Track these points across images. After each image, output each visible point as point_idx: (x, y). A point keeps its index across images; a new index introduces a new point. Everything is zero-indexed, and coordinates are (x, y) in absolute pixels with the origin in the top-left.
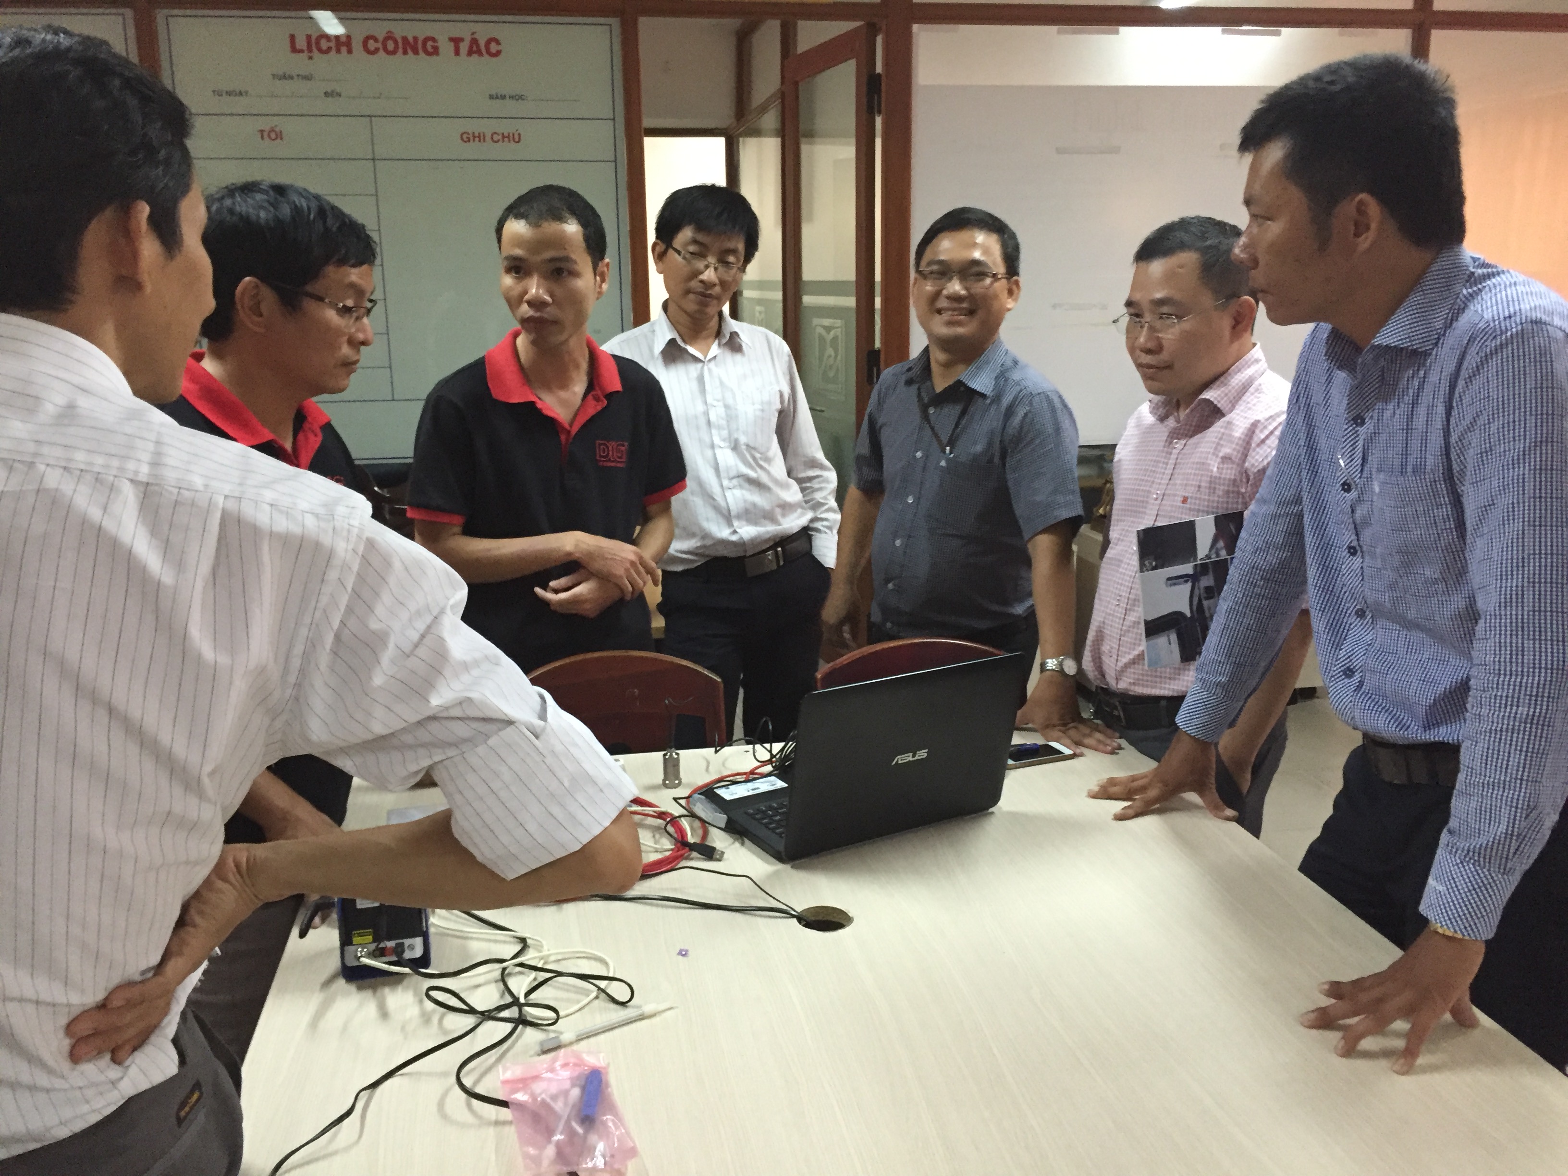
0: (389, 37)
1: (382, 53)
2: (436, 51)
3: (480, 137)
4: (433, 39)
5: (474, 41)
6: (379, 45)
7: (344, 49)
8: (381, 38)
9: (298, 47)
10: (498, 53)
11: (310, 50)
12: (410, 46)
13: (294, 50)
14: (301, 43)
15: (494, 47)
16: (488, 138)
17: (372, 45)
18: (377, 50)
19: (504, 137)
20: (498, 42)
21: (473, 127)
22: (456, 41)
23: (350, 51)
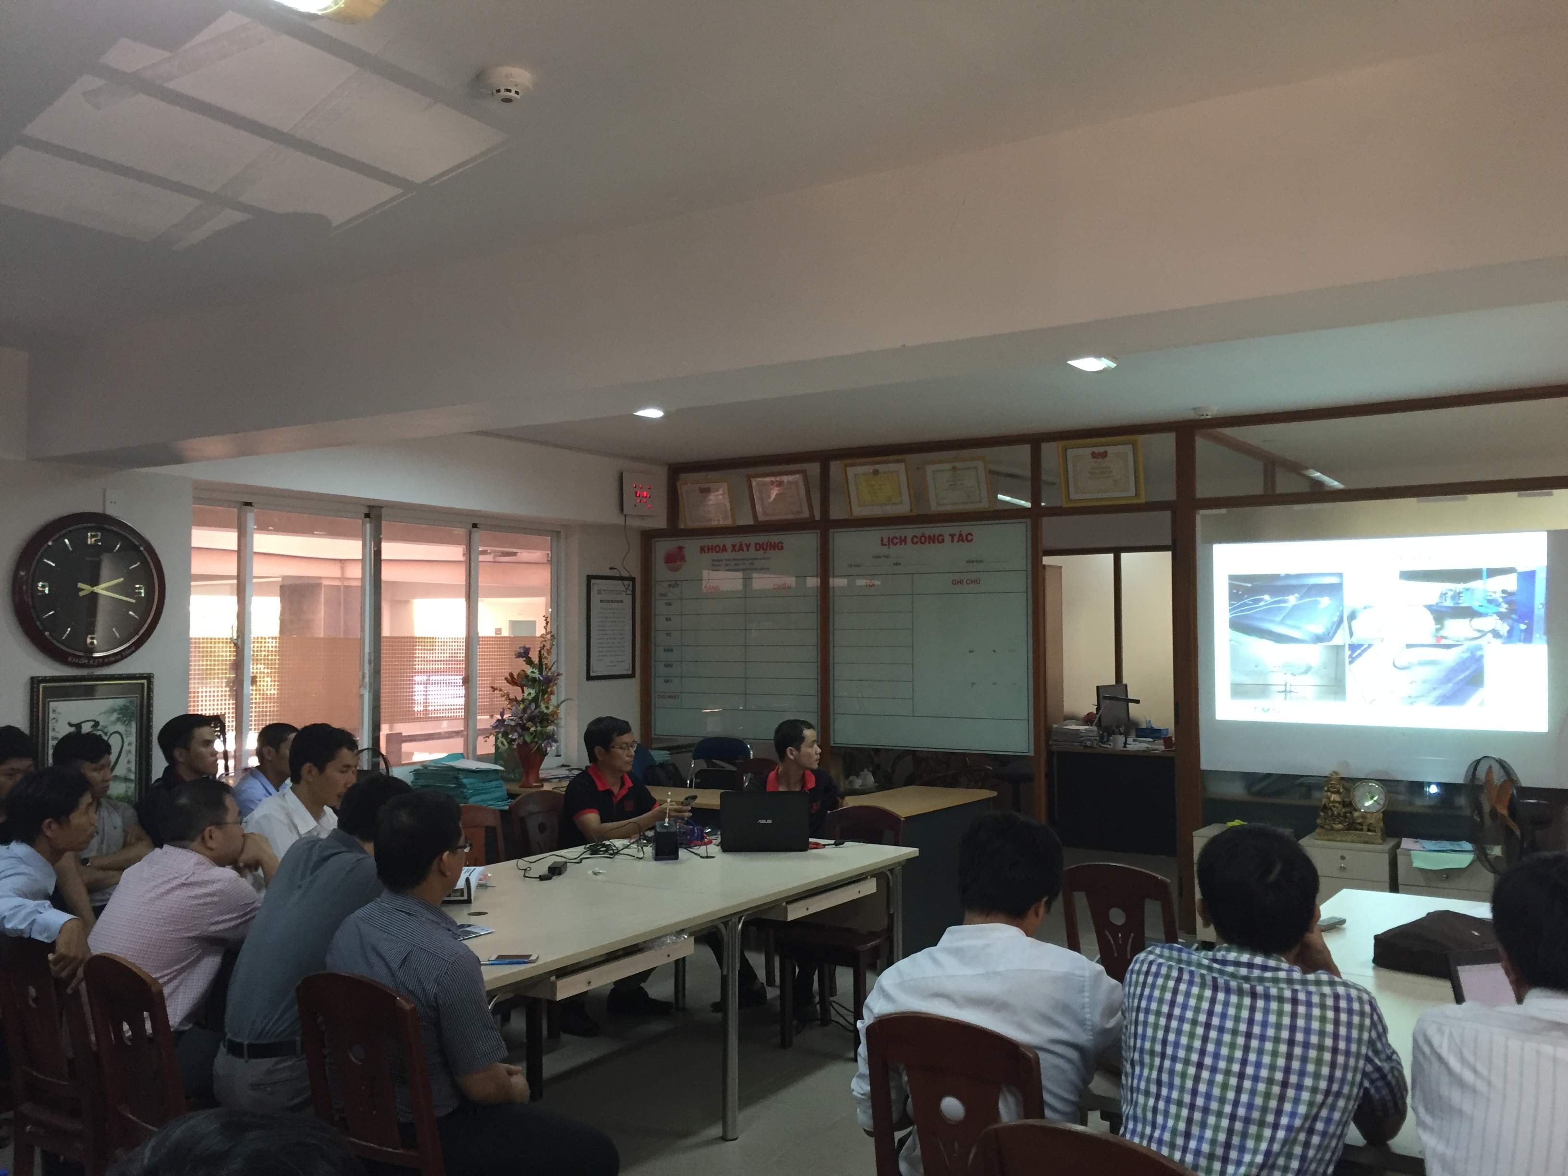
0: (923, 536)
1: (919, 543)
2: (943, 541)
3: (960, 582)
4: (942, 535)
5: (961, 535)
6: (918, 540)
7: (903, 543)
8: (919, 537)
9: (884, 543)
10: (972, 540)
11: (889, 544)
12: (932, 539)
13: (882, 544)
14: (885, 542)
15: (969, 538)
16: (965, 581)
17: (915, 540)
18: (917, 542)
19: (972, 582)
20: (971, 535)
21: (957, 577)
22: (952, 536)
23: (906, 544)
